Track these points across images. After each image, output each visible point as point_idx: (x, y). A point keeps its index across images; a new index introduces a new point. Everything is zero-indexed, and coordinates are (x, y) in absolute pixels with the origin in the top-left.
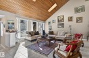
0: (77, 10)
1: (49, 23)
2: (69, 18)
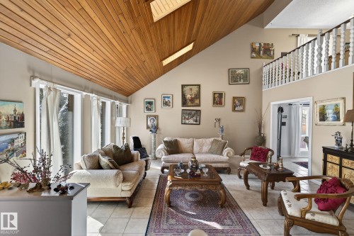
0: (234, 78)
1: (149, 105)
2: (216, 96)
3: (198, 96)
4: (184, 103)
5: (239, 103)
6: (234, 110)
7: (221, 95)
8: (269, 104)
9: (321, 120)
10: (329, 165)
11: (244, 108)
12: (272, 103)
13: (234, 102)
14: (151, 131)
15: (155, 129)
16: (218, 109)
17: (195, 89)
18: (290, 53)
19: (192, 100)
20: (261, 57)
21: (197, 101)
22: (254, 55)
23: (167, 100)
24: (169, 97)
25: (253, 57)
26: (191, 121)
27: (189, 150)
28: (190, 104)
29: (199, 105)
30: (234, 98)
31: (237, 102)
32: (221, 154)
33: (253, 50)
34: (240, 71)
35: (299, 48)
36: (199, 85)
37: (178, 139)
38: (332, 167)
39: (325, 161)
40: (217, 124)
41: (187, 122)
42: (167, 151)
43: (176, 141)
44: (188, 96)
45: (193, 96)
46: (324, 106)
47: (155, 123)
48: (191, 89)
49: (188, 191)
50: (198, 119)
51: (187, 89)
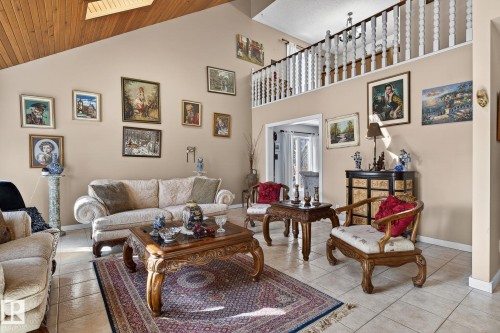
0: (215, 82)
1: (37, 110)
2: (189, 107)
3: (156, 104)
4: (128, 113)
5: (222, 123)
6: (216, 134)
7: (196, 107)
8: (263, 127)
9: (333, 142)
10: (355, 191)
11: (229, 131)
12: (267, 126)
13: (216, 122)
14: (46, 170)
15: (56, 165)
16: (191, 131)
17: (150, 91)
18: (279, 62)
19: (144, 110)
20: (250, 60)
21: (153, 114)
22: (241, 54)
23: (86, 103)
24: (91, 99)
25: (239, 56)
26: (144, 150)
27: (150, 201)
28: (139, 117)
29: (158, 122)
30: (216, 115)
31: (220, 122)
32: (213, 201)
33: (239, 46)
34: (222, 74)
35: (290, 57)
36: (158, 84)
37: (126, 182)
38: (359, 193)
39: (350, 187)
40: (191, 156)
41: (135, 151)
42: (105, 205)
43: (122, 186)
44: (136, 102)
45: (146, 103)
46: (336, 124)
47: (56, 151)
48: (142, 89)
49: (180, 274)
50: (157, 146)
51: (132, 87)
